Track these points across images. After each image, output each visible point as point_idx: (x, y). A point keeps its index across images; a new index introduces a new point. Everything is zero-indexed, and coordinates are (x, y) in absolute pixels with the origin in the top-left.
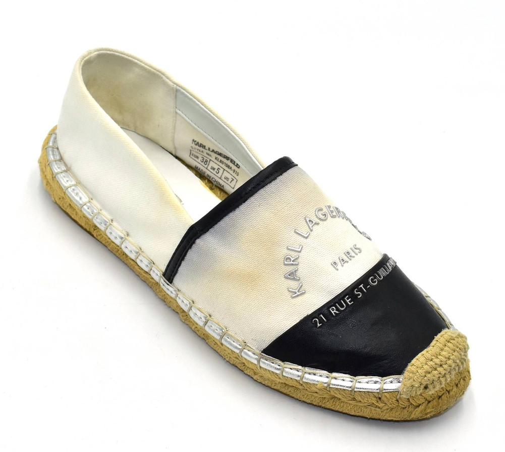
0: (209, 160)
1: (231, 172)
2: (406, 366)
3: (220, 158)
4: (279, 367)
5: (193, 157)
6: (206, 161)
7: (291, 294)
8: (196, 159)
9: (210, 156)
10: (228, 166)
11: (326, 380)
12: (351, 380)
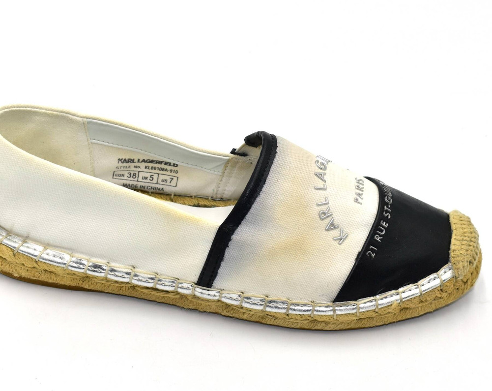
0: (137, 173)
1: (169, 173)
2: (448, 254)
3: (151, 165)
4: (354, 307)
5: (118, 177)
6: (134, 174)
7: (338, 242)
8: (122, 178)
9: (139, 167)
10: (163, 169)
11: (398, 297)
12: (416, 287)
